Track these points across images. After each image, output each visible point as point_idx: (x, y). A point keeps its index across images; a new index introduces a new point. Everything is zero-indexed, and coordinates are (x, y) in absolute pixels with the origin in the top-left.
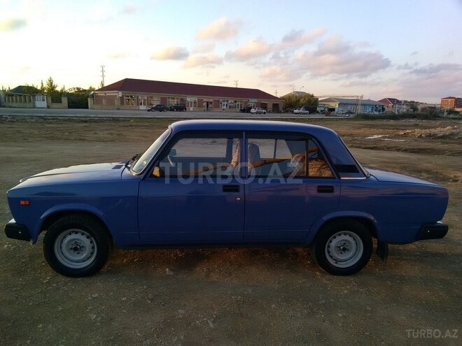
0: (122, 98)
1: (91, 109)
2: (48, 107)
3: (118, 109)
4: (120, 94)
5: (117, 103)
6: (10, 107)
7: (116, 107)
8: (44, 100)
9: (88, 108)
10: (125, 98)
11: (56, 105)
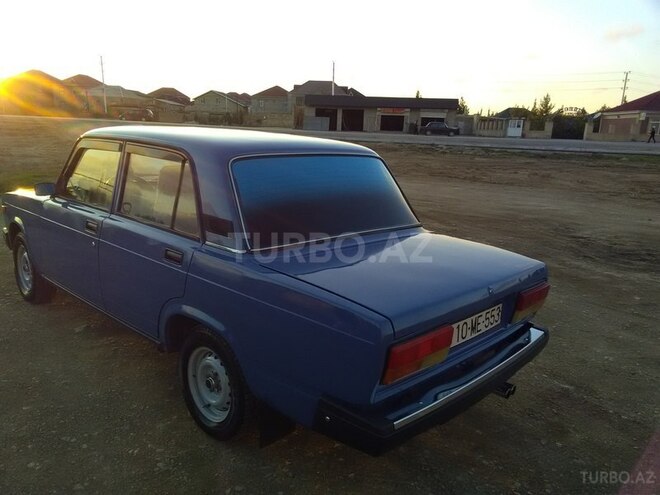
0: (645, 123)
1: (587, 139)
2: (523, 136)
3: (633, 140)
4: (643, 116)
5: (634, 130)
6: (480, 136)
7: (631, 137)
8: (519, 126)
9: (582, 138)
10: (651, 122)
11: (535, 134)
